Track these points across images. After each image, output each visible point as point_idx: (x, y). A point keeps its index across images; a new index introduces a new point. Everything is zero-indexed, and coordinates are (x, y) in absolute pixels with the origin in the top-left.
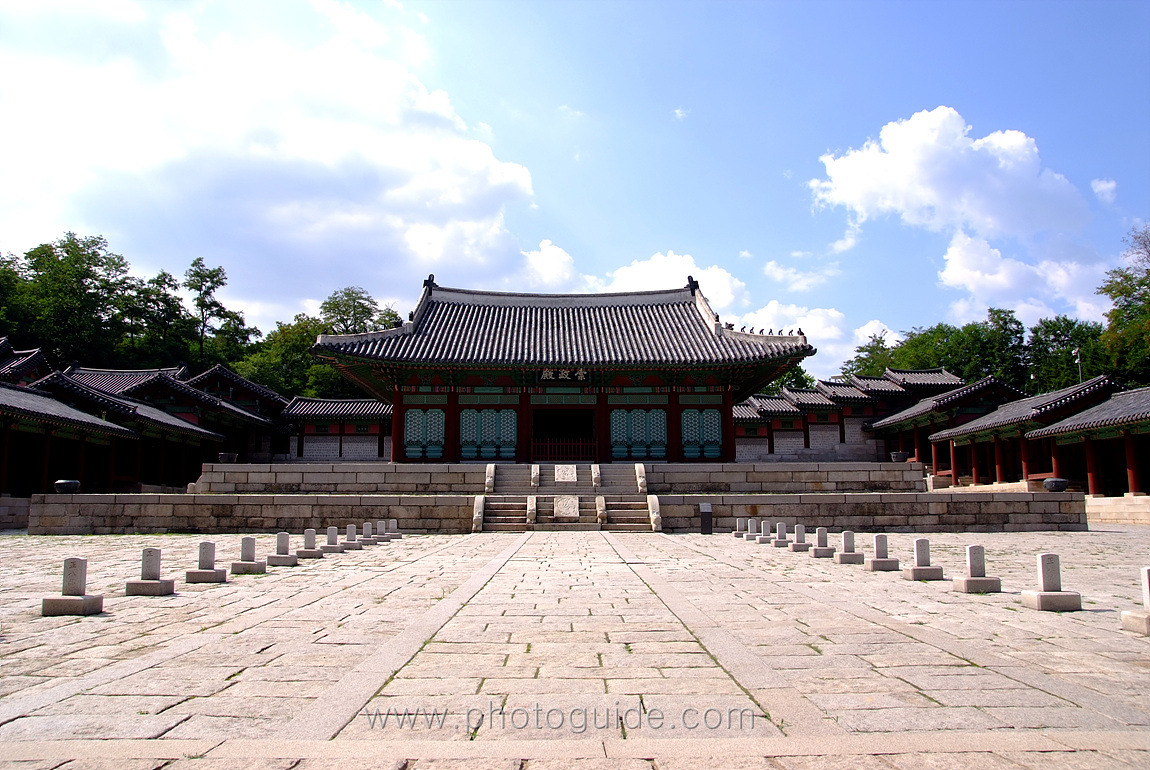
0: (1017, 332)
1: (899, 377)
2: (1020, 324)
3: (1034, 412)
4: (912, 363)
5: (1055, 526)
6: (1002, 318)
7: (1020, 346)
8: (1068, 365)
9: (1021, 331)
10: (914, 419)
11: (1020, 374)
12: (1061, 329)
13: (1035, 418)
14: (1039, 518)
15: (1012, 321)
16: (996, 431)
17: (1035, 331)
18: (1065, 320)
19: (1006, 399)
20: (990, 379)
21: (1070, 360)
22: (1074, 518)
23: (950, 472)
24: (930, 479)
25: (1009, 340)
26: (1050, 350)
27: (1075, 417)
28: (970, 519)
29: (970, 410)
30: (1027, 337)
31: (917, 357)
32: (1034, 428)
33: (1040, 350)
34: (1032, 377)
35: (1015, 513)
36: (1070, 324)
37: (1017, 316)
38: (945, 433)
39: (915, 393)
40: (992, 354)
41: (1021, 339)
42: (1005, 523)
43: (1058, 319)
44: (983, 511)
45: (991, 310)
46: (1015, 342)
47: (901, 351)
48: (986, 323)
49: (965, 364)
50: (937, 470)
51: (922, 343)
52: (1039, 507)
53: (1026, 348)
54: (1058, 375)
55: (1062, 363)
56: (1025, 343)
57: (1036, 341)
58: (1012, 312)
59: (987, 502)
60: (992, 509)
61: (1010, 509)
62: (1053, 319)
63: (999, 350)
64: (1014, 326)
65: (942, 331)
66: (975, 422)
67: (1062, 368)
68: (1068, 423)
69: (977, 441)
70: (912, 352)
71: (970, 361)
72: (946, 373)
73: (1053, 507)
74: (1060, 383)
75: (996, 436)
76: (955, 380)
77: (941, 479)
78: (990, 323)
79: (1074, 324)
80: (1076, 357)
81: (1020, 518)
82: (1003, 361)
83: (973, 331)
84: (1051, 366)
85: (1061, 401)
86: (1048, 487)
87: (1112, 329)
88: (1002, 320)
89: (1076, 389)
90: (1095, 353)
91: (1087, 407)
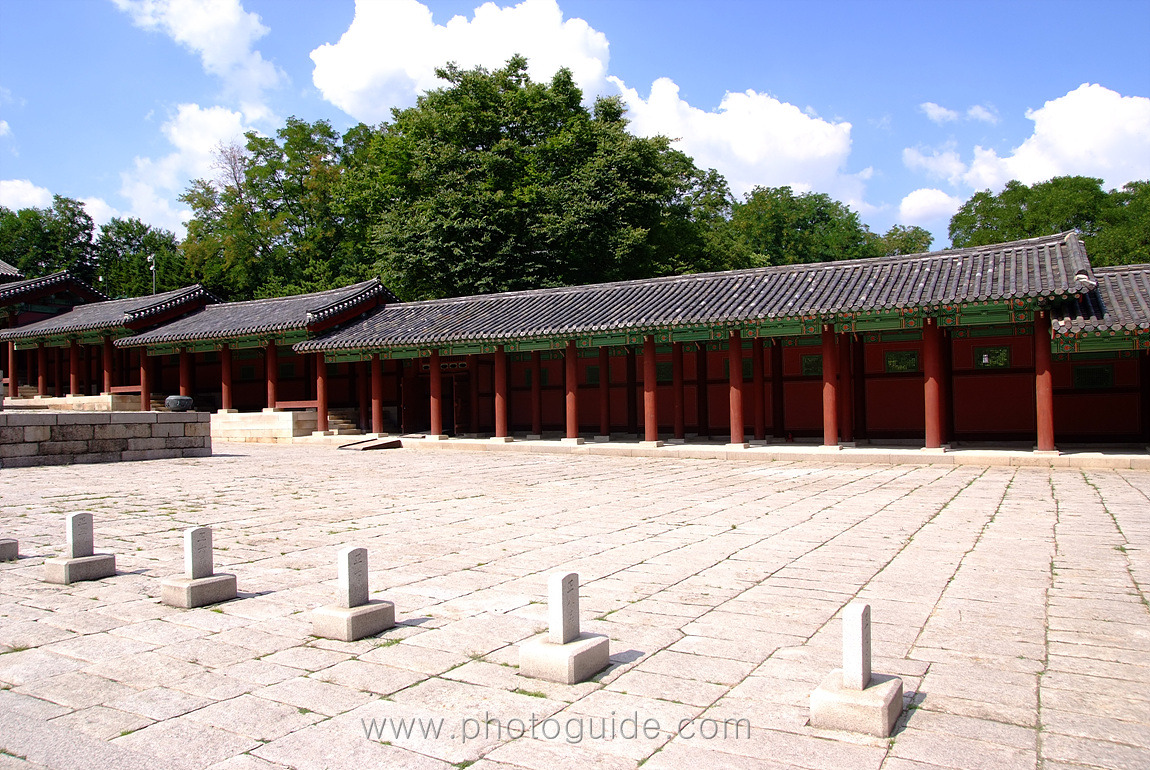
0: (86, 227)
2: (90, 219)
3: (126, 317)
5: (179, 452)
6: (70, 208)
7: (87, 244)
8: (140, 271)
9: (91, 227)
11: (88, 274)
12: (129, 232)
13: (127, 324)
14: (162, 443)
15: (81, 214)
16: (73, 335)
17: (105, 229)
18: (138, 223)
20: (65, 275)
21: (143, 266)
22: (199, 442)
23: (7, 381)
25: (75, 234)
26: (121, 252)
28: (80, 446)
29: (38, 308)
30: (97, 235)
32: (121, 335)
33: (110, 251)
34: (101, 279)
35: (135, 437)
36: (143, 229)
37: (87, 210)
38: (5, 333)
40: (55, 248)
41: (90, 236)
42: (124, 450)
43: (131, 221)
44: (97, 436)
46: (82, 239)
48: (51, 211)
49: (22, 254)
52: (162, 430)
53: (94, 247)
54: (128, 280)
55: (133, 268)
56: (93, 242)
57: (105, 240)
58: (82, 204)
59: (103, 425)
60: (108, 433)
61: (130, 433)
62: (126, 220)
63: (64, 244)
64: (83, 221)
66: (44, 322)
67: (134, 274)
69: (47, 346)
71: (27, 251)
73: (178, 430)
74: (130, 289)
75: (73, 342)
76: (13, 271)
78: (56, 212)
79: (147, 229)
80: (150, 264)
81: (141, 444)
84: (121, 269)
85: (156, 308)
86: (172, 406)
87: (190, 240)
88: (70, 210)
89: (171, 296)
90: (170, 263)
91: (181, 317)
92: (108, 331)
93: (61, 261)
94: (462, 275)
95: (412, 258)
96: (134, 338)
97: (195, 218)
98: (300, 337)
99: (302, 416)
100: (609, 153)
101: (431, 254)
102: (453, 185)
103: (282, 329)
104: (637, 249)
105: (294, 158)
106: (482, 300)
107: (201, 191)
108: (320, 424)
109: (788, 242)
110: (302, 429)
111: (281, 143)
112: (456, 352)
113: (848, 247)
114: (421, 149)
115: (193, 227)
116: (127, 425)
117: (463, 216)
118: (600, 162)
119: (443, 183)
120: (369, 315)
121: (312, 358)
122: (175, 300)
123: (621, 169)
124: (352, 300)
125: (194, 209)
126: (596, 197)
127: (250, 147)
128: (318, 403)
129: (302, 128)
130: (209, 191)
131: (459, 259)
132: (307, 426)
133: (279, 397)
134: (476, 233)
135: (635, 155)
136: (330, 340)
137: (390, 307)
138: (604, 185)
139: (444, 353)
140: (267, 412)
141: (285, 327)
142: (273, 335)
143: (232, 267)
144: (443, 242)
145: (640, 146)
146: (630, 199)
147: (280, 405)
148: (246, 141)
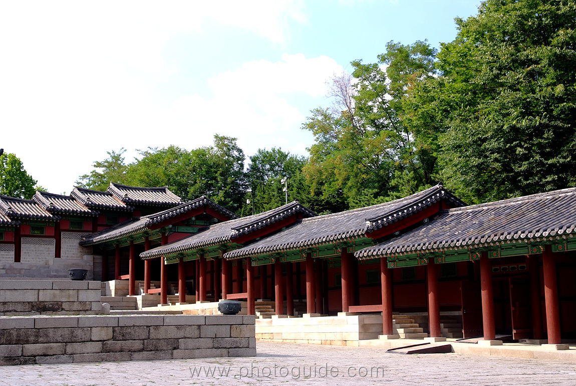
0: (239, 159)
1: (123, 193)
3: (234, 232)
4: (142, 181)
5: (225, 352)
6: (226, 144)
7: (240, 173)
8: (277, 192)
9: (243, 158)
10: (130, 236)
11: (239, 198)
13: (233, 239)
15: (235, 148)
16: (202, 251)
17: (254, 160)
18: (279, 152)
19: (216, 220)
20: (203, 200)
21: (280, 187)
22: (244, 343)
23: (159, 290)
24: (139, 298)
25: (232, 164)
26: (266, 177)
27: (268, 239)
29: (183, 229)
30: (247, 164)
31: (148, 176)
32: (232, 248)
33: (258, 178)
34: (248, 202)
35: (186, 338)
36: (283, 156)
38: (155, 251)
39: (136, 209)
40: (215, 178)
41: (242, 165)
42: (175, 349)
43: (274, 150)
44: (152, 336)
45: (216, 137)
46: (237, 169)
47: (133, 169)
48: (212, 148)
49: (192, 185)
50: (149, 287)
51: (154, 162)
52: (210, 331)
53: (245, 175)
55: (273, 191)
56: (245, 171)
57: (254, 168)
58: (234, 139)
59: (157, 326)
60: (162, 334)
61: (181, 334)
62: (270, 150)
63: (222, 174)
64: (237, 153)
65: (173, 152)
66: (184, 241)
67: (274, 196)
68: (261, 246)
69: (185, 260)
70: (143, 169)
71: (195, 182)
72: (168, 192)
73: (224, 331)
75: (202, 256)
76: (176, 199)
77: (151, 297)
78: (216, 149)
79: (287, 156)
80: (284, 185)
81: (190, 344)
82: (226, 184)
83: (200, 154)
86: (222, 310)
88: (226, 146)
90: (300, 183)
92: (224, 246)
93: (220, 189)
97: (316, 143)
99: (367, 320)
105: (395, 79)
107: (320, 118)
108: (385, 329)
110: (368, 332)
120: (431, 219)
124: (412, 207)
125: (315, 134)
128: (382, 309)
130: (326, 117)
132: (373, 329)
137: (453, 212)
139: (492, 255)
140: (341, 316)
148: (353, 69)
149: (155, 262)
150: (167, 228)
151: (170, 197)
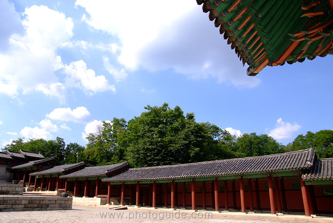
0: (63, 145)
1: (24, 153)
2: (64, 143)
3: (63, 170)
4: (30, 149)
5: (63, 208)
6: (60, 140)
7: (63, 149)
8: (75, 157)
9: (65, 145)
10: (26, 168)
11: (62, 157)
12: (74, 146)
13: (63, 172)
16: (51, 175)
17: (68, 146)
18: (77, 144)
19: (56, 165)
20: (52, 158)
21: (75, 156)
22: (69, 206)
23: (34, 186)
24: (26, 188)
25: (61, 147)
26: (71, 152)
27: (74, 173)
28: (36, 206)
29: (44, 167)
30: (66, 147)
31: (32, 147)
32: (62, 175)
33: (68, 151)
34: (65, 159)
35: (51, 204)
38: (35, 173)
39: (28, 159)
40: (55, 150)
41: (64, 147)
42: (47, 207)
43: (75, 143)
44: (41, 203)
45: (57, 137)
47: (27, 144)
48: (55, 141)
49: (46, 152)
50: (30, 185)
51: (35, 143)
52: (59, 202)
53: (65, 150)
54: (71, 159)
55: (73, 156)
56: (65, 149)
57: (68, 148)
58: (63, 139)
59: (43, 200)
60: (44, 202)
61: (50, 202)
62: (74, 143)
63: (57, 149)
65: (42, 141)
66: (45, 171)
67: (73, 158)
68: (72, 175)
69: (44, 177)
70: (31, 145)
71: (48, 151)
72: (39, 154)
73: (63, 202)
74: (72, 162)
75: (51, 176)
76: (42, 156)
77: (31, 188)
78: (56, 141)
79: (78, 146)
80: (77, 155)
81: (52, 206)
82: (58, 152)
83: (51, 142)
84: (70, 156)
85: (71, 168)
86: (63, 195)
87: (87, 149)
88: (60, 141)
89: (76, 165)
90: (82, 155)
91: (78, 170)
92: (59, 174)
93: (56, 154)
94: (150, 160)
95: (137, 156)
96: (65, 176)
97: (89, 143)
98: (105, 177)
99: (103, 199)
100: (188, 128)
101: (142, 155)
102: (148, 137)
103: (99, 175)
104: (197, 154)
105: (114, 128)
106: (153, 168)
107: (91, 136)
108: (108, 202)
109: (254, 149)
110: (103, 203)
111: (112, 124)
112: (144, 183)
113: (274, 150)
114: (141, 127)
115: (89, 146)
116: (49, 200)
117: (150, 145)
118: (186, 130)
119: (146, 136)
120: (124, 171)
121: (107, 183)
122: (77, 166)
123: (192, 132)
124: (119, 167)
125: (89, 141)
126: (185, 140)
127: (104, 125)
128: (108, 196)
129: (117, 120)
130: (93, 136)
131: (150, 156)
132: (104, 202)
133: (99, 194)
134: (154, 149)
135: (196, 128)
136: (111, 178)
137: (130, 169)
138: (187, 137)
139: (140, 183)
140: (95, 197)
141: (100, 174)
142: (98, 176)
143: (96, 156)
144: (145, 151)
145: (198, 126)
146: (194, 140)
147: (98, 196)
148: (103, 123)
149: (33, 177)
150: (39, 166)
151: (40, 156)
